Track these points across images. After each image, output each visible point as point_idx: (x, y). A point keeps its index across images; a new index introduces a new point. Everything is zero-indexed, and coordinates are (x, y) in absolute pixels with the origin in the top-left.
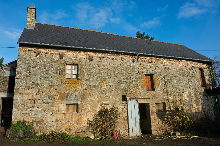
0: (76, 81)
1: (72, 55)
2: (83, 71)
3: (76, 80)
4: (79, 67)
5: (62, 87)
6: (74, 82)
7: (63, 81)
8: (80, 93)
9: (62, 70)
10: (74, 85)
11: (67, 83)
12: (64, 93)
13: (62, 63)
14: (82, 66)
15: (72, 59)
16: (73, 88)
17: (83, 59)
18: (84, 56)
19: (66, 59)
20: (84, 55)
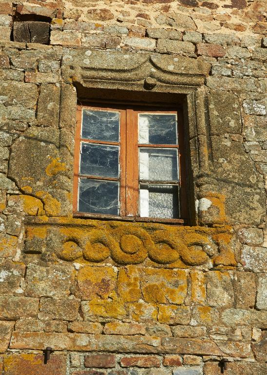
0: (178, 241)
1: (132, 17)
2: (239, 148)
3: (173, 233)
4: (202, 110)
5: (28, 294)
6: (163, 253)
7: (40, 233)
8: (223, 364)
9: (35, 132)
10: (157, 278)
11: (86, 258)
12: (47, 352)
13: (40, 78)
14: (226, 107)
15: (127, 49)
16: (149, 310)
17: (233, 53)
18: (239, 28)
19: (80, 50)
20: (235, 20)
